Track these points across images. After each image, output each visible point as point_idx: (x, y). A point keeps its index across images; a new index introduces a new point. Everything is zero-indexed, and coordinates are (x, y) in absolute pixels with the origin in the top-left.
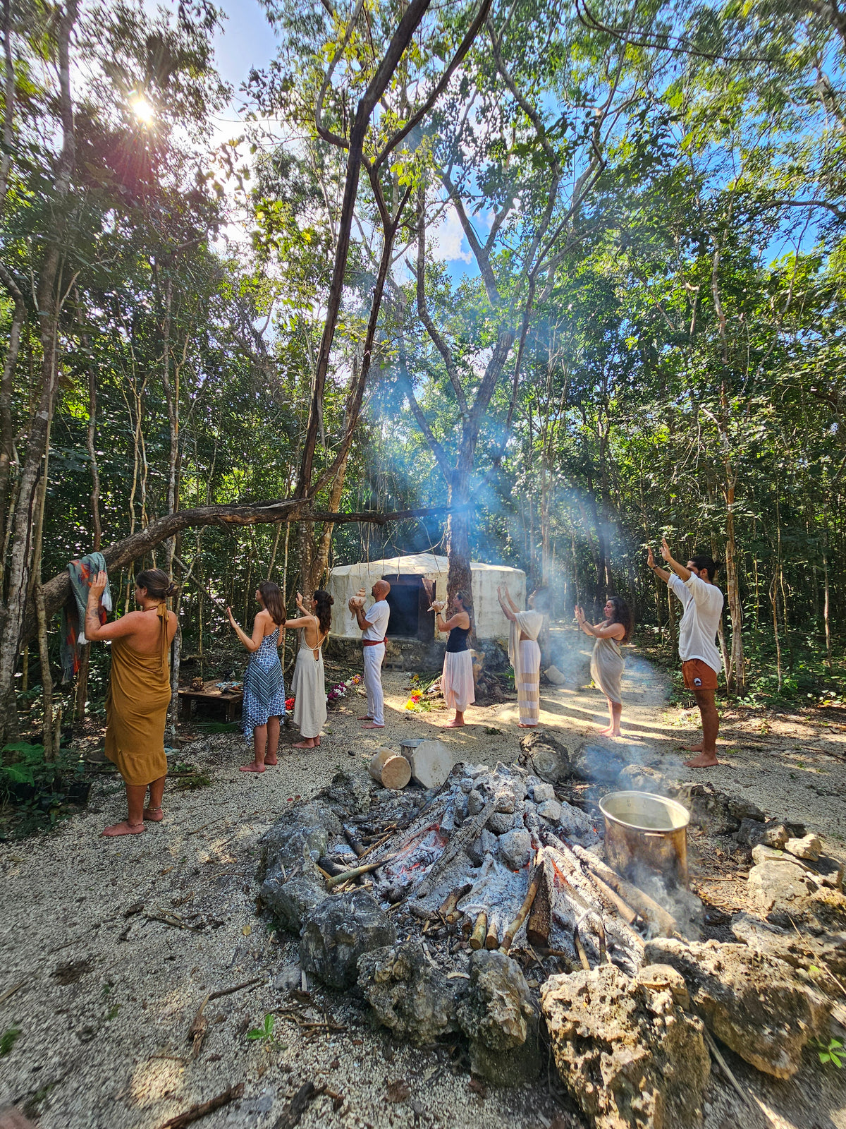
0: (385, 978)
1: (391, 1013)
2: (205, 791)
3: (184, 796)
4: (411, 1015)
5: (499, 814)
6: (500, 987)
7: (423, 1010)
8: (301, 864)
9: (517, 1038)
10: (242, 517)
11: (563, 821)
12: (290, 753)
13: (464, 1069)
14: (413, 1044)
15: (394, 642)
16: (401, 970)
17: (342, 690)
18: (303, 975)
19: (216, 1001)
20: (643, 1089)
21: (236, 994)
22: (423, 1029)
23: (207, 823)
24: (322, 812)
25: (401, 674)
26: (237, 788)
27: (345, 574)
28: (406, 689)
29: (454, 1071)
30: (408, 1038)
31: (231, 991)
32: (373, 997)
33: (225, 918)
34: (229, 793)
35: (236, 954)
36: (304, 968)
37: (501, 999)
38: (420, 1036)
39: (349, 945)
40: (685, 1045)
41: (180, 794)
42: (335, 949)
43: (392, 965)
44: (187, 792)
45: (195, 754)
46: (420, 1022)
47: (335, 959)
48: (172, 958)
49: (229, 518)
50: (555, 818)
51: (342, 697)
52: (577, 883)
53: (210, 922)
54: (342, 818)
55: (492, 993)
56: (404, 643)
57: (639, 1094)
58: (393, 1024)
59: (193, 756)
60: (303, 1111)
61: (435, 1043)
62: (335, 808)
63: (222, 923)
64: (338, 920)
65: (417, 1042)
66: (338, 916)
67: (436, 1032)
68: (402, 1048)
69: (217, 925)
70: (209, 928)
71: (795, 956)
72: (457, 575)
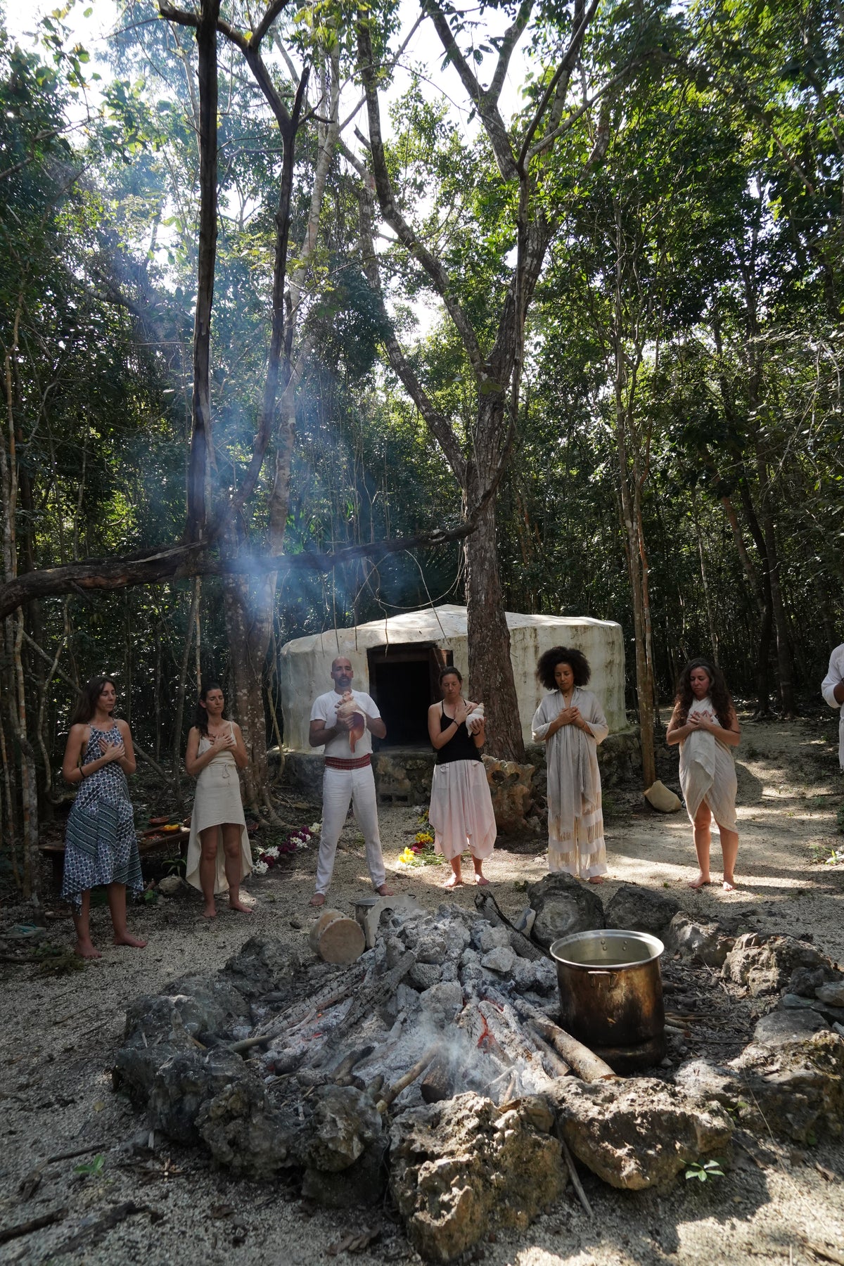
0: (219, 1112)
1: (225, 1148)
2: (77, 978)
3: (47, 984)
4: (246, 1149)
5: (420, 965)
6: (337, 1112)
7: (259, 1143)
8: (167, 1033)
9: (345, 1156)
10: (109, 578)
11: (516, 973)
12: (207, 929)
13: (295, 1196)
14: (250, 1179)
15: (394, 757)
16: (239, 1105)
17: (304, 839)
18: (151, 1135)
19: (55, 1164)
20: (454, 1185)
21: (76, 1159)
22: (259, 1162)
23: (73, 1012)
24: (218, 986)
25: (404, 810)
26: (121, 972)
27: (307, 649)
28: (407, 833)
29: (287, 1197)
30: (245, 1174)
31: (72, 1156)
32: (207, 1132)
33: (76, 1098)
34: (109, 979)
35: (84, 1127)
36: (152, 1129)
37: (334, 1121)
38: (256, 1169)
39: (196, 1094)
40: (529, 1161)
41: (43, 981)
42: (181, 1100)
43: (226, 1099)
44: (52, 979)
45: (68, 933)
46: (255, 1155)
47: (180, 1111)
48: (11, 1133)
49: (88, 582)
50: (504, 970)
51: (303, 850)
52: (503, 1039)
53: (58, 1101)
54: (250, 997)
55: (325, 1116)
56: (411, 758)
57: (449, 1190)
58: (228, 1159)
59: (64, 936)
60: (120, 1221)
61: (273, 1177)
62: (238, 983)
63: (73, 1101)
64: (185, 1068)
65: (253, 1176)
66: (184, 1065)
67: (275, 1167)
68: (237, 1183)
69: (65, 1103)
70: (56, 1106)
71: (729, 1095)
72: (483, 640)
